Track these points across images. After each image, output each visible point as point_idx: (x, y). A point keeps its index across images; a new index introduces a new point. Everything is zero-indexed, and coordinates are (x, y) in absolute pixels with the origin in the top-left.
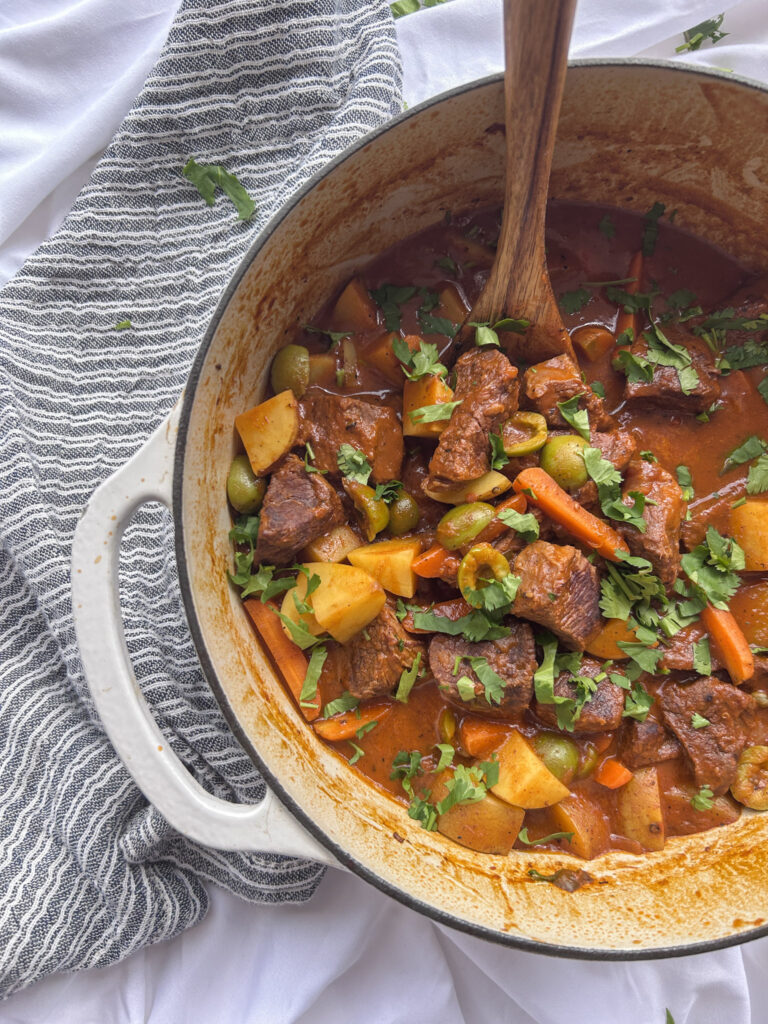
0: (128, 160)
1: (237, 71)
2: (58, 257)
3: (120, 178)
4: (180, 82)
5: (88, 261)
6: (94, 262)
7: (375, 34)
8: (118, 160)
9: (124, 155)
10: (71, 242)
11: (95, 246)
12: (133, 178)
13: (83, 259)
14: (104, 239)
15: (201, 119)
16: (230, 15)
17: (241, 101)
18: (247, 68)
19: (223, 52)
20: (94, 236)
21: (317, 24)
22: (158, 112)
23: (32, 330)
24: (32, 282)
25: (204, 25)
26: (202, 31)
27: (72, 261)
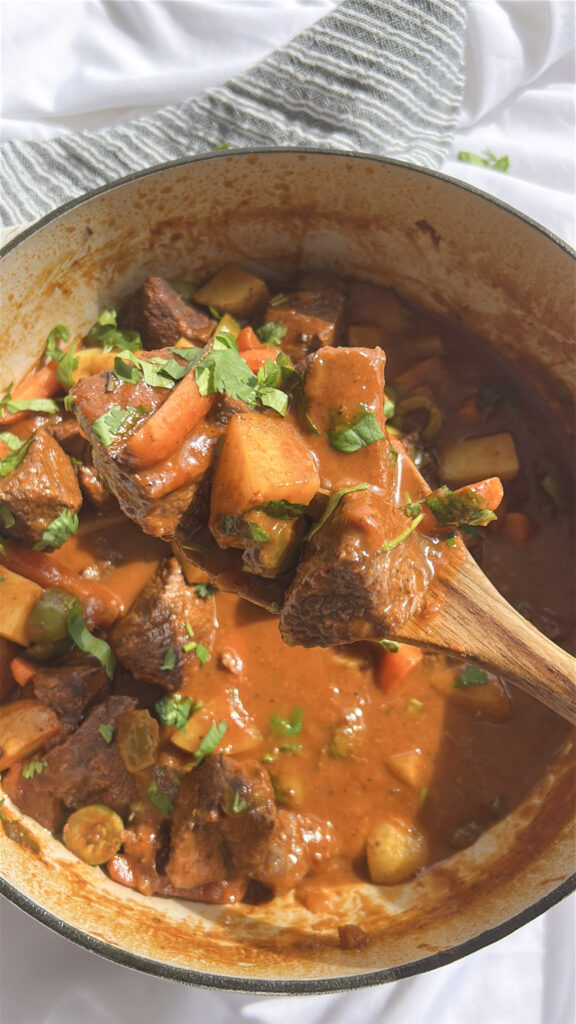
0: (185, 117)
1: (302, 105)
2: (85, 144)
3: (171, 125)
4: (256, 86)
5: (103, 163)
6: (107, 166)
7: (423, 149)
8: (179, 112)
9: (185, 111)
10: (103, 142)
11: (116, 156)
12: (179, 130)
13: (101, 158)
14: (126, 155)
15: (254, 120)
16: (320, 64)
17: (291, 128)
18: (309, 108)
19: (299, 86)
20: (120, 149)
21: (377, 107)
22: (227, 96)
23: (27, 178)
24: (56, 151)
25: (297, 58)
26: (292, 60)
27: (92, 155)
